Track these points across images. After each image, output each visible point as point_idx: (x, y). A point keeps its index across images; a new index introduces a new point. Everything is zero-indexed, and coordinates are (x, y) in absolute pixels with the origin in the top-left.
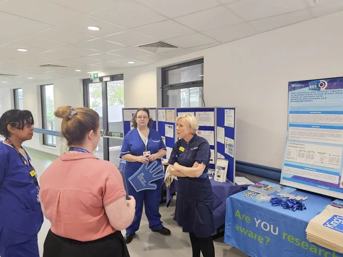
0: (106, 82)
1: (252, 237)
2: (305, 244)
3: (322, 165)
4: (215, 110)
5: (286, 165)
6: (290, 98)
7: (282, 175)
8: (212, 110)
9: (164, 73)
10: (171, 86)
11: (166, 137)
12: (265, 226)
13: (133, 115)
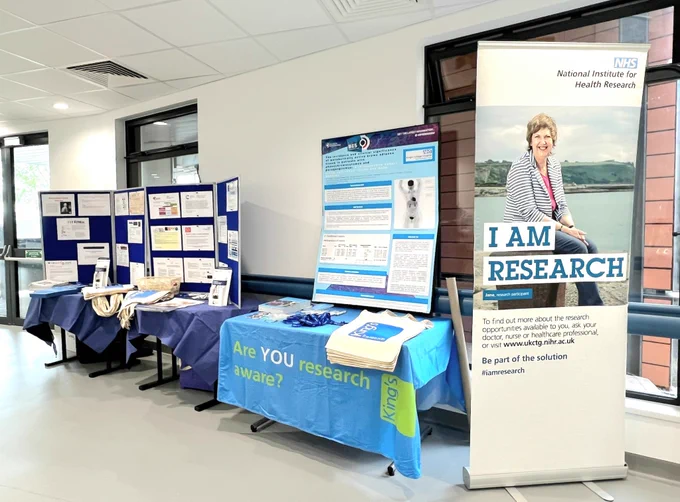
0: (11, 149)
1: (258, 380)
2: (327, 370)
3: (366, 263)
4: (215, 188)
5: (321, 270)
6: (325, 166)
7: (315, 288)
8: (208, 188)
9: (132, 129)
10: (144, 154)
11: (130, 245)
12: (276, 357)
13: (62, 204)
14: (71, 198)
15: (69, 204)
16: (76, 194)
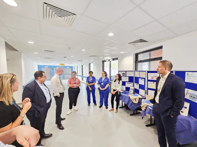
0: (111, 61)
10: (139, 61)
11: (139, 84)
13: (123, 74)
14: (125, 72)
15: (124, 73)
16: (126, 71)
